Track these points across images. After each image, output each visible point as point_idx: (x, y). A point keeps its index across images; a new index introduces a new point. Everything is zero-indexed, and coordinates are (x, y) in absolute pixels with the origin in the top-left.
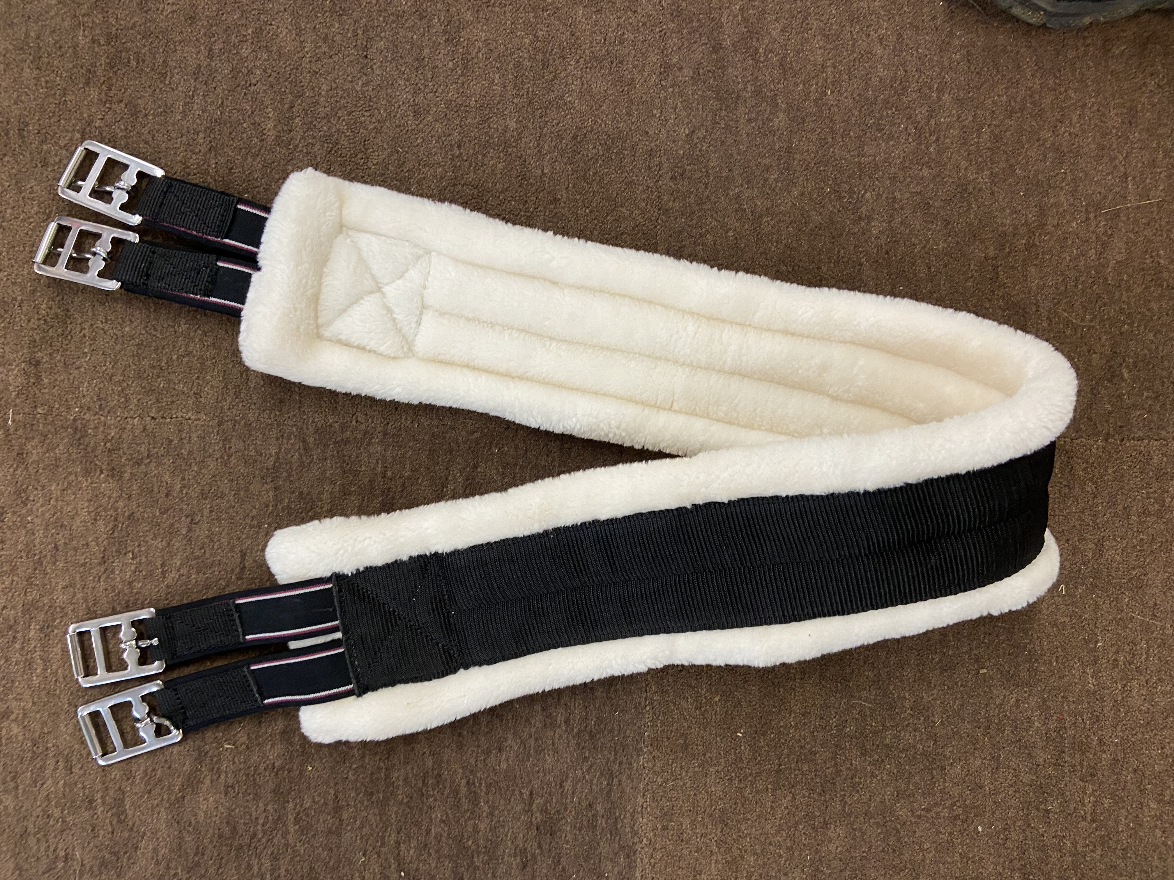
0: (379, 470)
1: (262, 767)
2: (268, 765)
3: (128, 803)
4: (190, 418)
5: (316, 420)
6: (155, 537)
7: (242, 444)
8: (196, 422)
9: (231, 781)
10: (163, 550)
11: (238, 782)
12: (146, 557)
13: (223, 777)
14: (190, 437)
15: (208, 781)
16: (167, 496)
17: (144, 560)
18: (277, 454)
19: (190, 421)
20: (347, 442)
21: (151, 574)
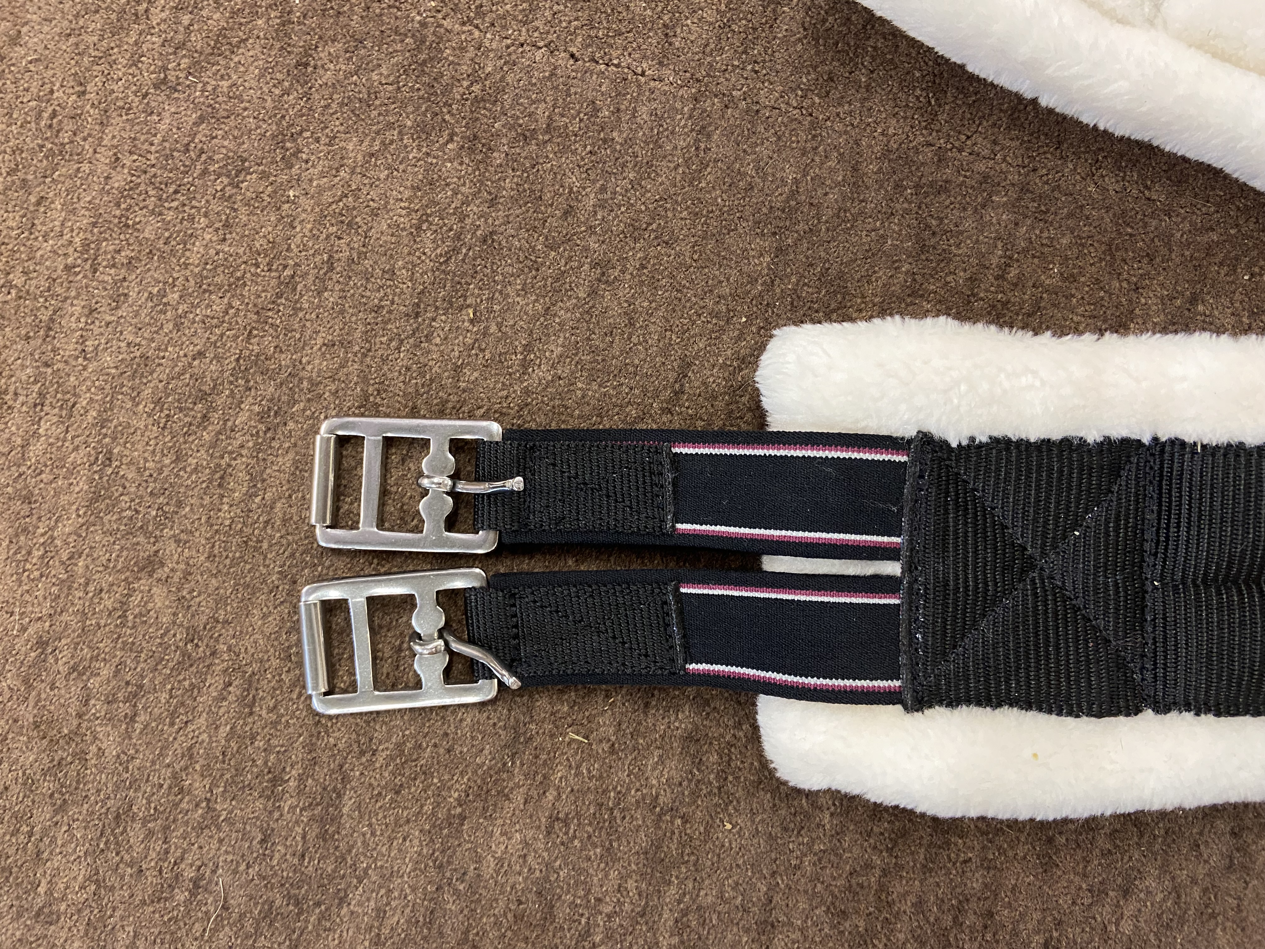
0: (995, 261)
1: (633, 796)
2: (644, 797)
3: (348, 804)
4: (643, 74)
5: (891, 131)
6: (524, 290)
7: (730, 149)
8: (652, 84)
9: (565, 807)
10: (534, 318)
11: (578, 815)
12: (499, 326)
13: (551, 795)
15: (518, 798)
16: (566, 213)
17: (493, 328)
19: (643, 79)
20: (943, 189)
21: (500, 360)
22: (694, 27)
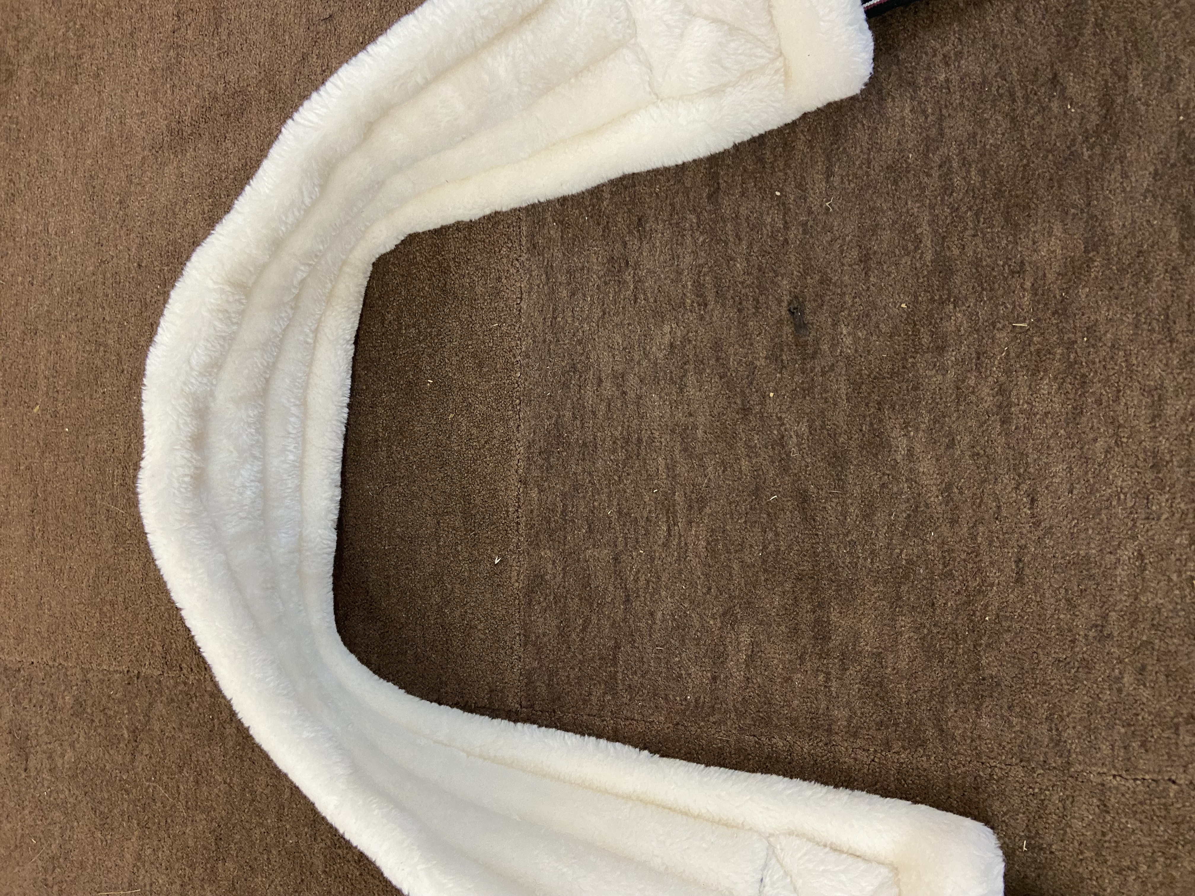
1: (971, 301)
2: (964, 304)
4: (1114, 776)
5: (925, 759)
6: (1158, 609)
7: (1033, 732)
8: (1105, 770)
9: (1015, 281)
10: (1144, 590)
11: (1005, 279)
12: (1170, 580)
13: (1028, 285)
14: (1113, 749)
15: (1051, 277)
16: (1143, 668)
18: (979, 717)
19: (1114, 772)
20: (880, 725)
21: (1162, 557)
22: (1086, 814)
